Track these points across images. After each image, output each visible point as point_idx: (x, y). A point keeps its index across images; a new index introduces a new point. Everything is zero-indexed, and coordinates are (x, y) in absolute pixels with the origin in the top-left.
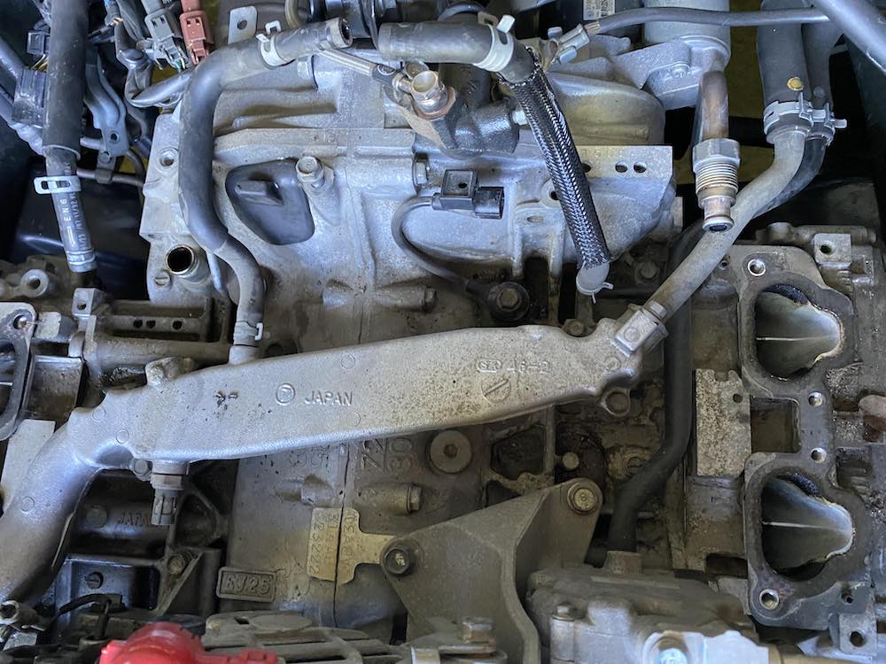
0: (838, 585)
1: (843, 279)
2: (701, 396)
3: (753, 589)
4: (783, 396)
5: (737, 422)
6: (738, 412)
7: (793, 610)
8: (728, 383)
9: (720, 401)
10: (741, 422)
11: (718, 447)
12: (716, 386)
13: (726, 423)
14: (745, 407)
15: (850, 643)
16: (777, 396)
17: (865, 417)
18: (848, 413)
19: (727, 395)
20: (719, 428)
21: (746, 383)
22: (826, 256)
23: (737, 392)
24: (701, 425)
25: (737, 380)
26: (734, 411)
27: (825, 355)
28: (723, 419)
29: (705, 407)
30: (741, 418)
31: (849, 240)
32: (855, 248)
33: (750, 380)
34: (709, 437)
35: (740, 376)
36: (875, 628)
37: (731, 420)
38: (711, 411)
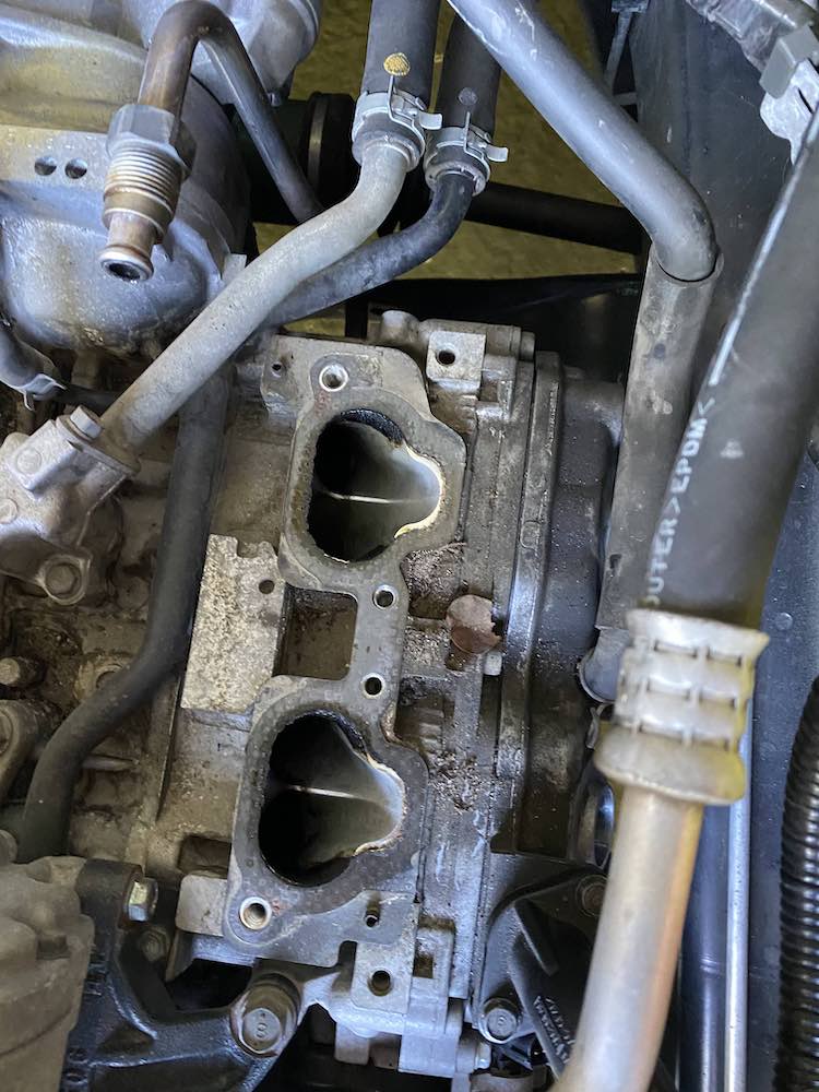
0: (364, 897)
1: (465, 408)
2: (210, 579)
3: (232, 895)
4: (335, 588)
5: (258, 625)
6: (264, 609)
7: (288, 932)
8: (255, 561)
9: (237, 589)
10: (264, 625)
11: (222, 663)
12: (236, 564)
13: (240, 625)
14: (276, 600)
15: (367, 989)
16: (326, 586)
17: (454, 629)
18: (430, 621)
19: (251, 580)
20: (229, 633)
21: (283, 562)
22: (443, 368)
23: (267, 577)
24: (201, 627)
25: (271, 557)
26: (256, 606)
27: (412, 527)
28: (236, 618)
29: (212, 597)
30: (267, 619)
31: (483, 346)
32: (489, 360)
33: (290, 557)
34: (209, 646)
35: (276, 551)
36: (410, 968)
37: (250, 621)
38: (222, 602)
